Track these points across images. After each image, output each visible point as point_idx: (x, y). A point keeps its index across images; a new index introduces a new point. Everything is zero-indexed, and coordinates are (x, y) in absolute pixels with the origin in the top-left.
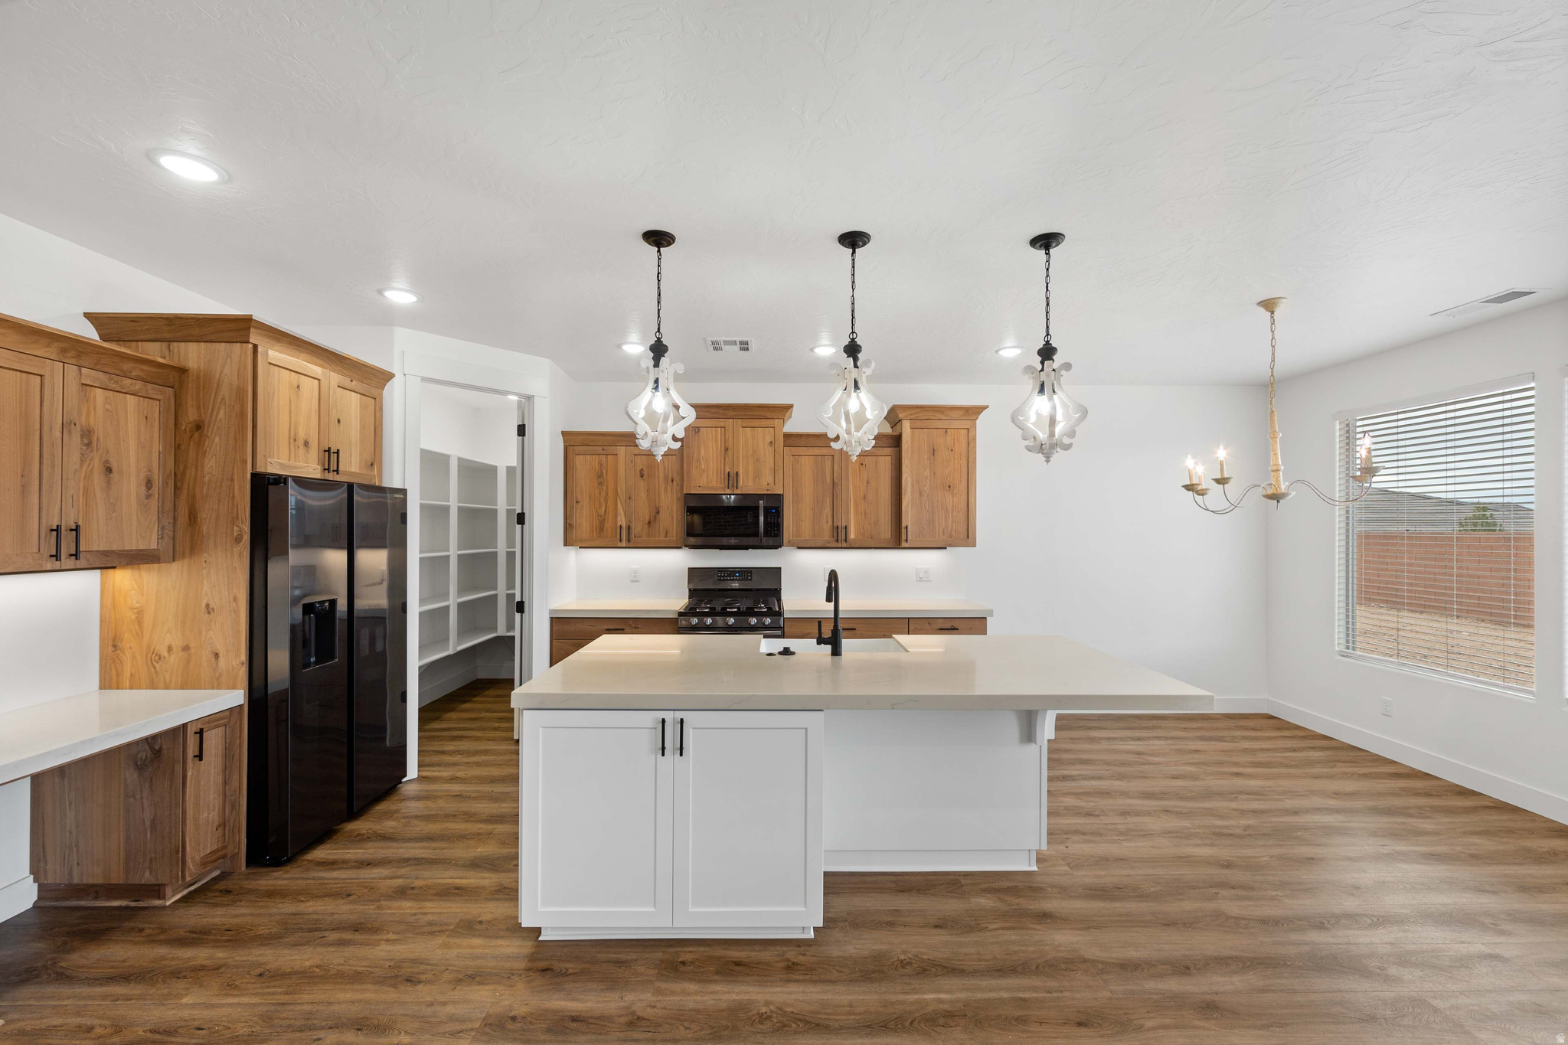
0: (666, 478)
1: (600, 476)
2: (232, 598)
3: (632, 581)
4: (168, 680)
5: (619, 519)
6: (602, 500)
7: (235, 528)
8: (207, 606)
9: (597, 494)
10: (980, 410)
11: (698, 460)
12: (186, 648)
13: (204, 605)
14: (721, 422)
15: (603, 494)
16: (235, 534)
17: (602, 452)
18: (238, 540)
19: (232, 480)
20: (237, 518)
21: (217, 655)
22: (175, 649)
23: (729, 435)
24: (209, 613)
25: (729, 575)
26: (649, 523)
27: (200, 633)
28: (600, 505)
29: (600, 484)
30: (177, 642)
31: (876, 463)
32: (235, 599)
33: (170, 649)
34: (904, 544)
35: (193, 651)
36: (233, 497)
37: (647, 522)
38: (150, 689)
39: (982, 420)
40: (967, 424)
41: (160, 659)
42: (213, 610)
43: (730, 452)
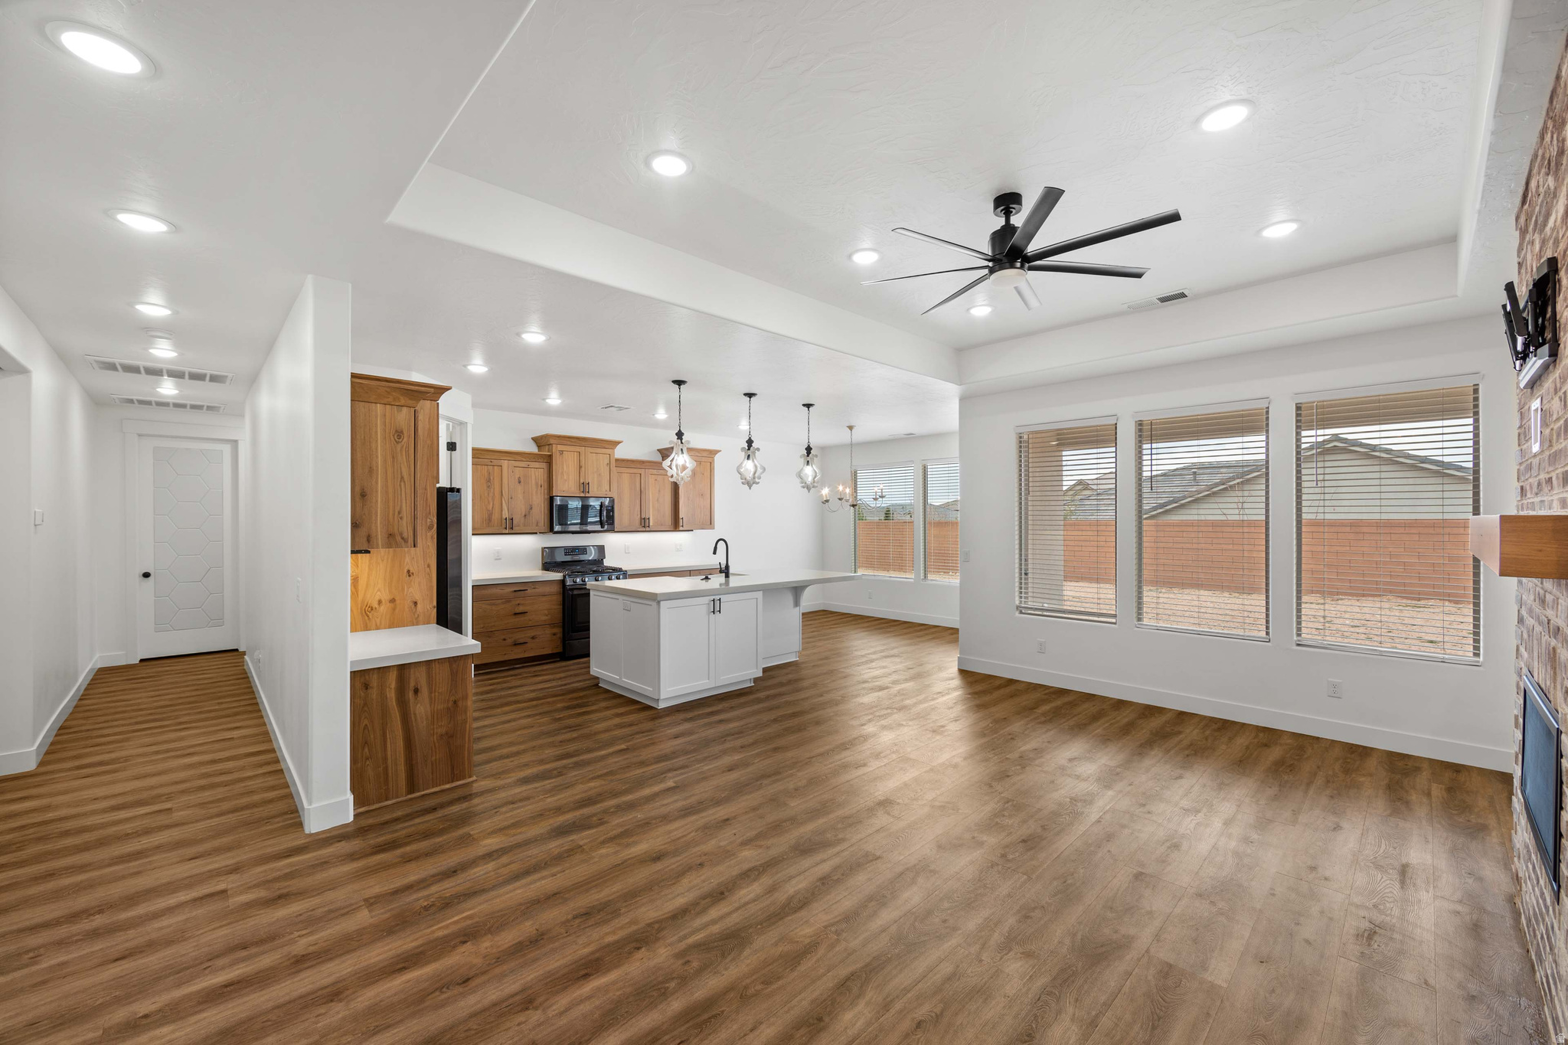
0: (537, 484)
1: (489, 481)
2: (426, 566)
3: (496, 559)
4: (378, 624)
5: (503, 513)
6: (490, 499)
7: (428, 520)
8: (408, 571)
9: (486, 494)
10: (716, 452)
11: (562, 473)
12: (393, 601)
13: (406, 571)
14: (578, 449)
15: (491, 494)
16: (428, 524)
17: (490, 464)
18: (430, 528)
19: (426, 489)
20: (430, 513)
21: (415, 603)
22: (384, 602)
23: (582, 458)
24: (410, 576)
25: (572, 552)
26: (525, 516)
27: (403, 589)
28: (489, 502)
29: (488, 487)
30: (385, 596)
31: (664, 480)
32: (429, 566)
33: (380, 602)
34: (681, 528)
35: (398, 602)
36: (427, 499)
37: (523, 514)
38: (364, 630)
39: (717, 458)
40: (710, 460)
41: (372, 609)
42: (413, 574)
43: (583, 469)
